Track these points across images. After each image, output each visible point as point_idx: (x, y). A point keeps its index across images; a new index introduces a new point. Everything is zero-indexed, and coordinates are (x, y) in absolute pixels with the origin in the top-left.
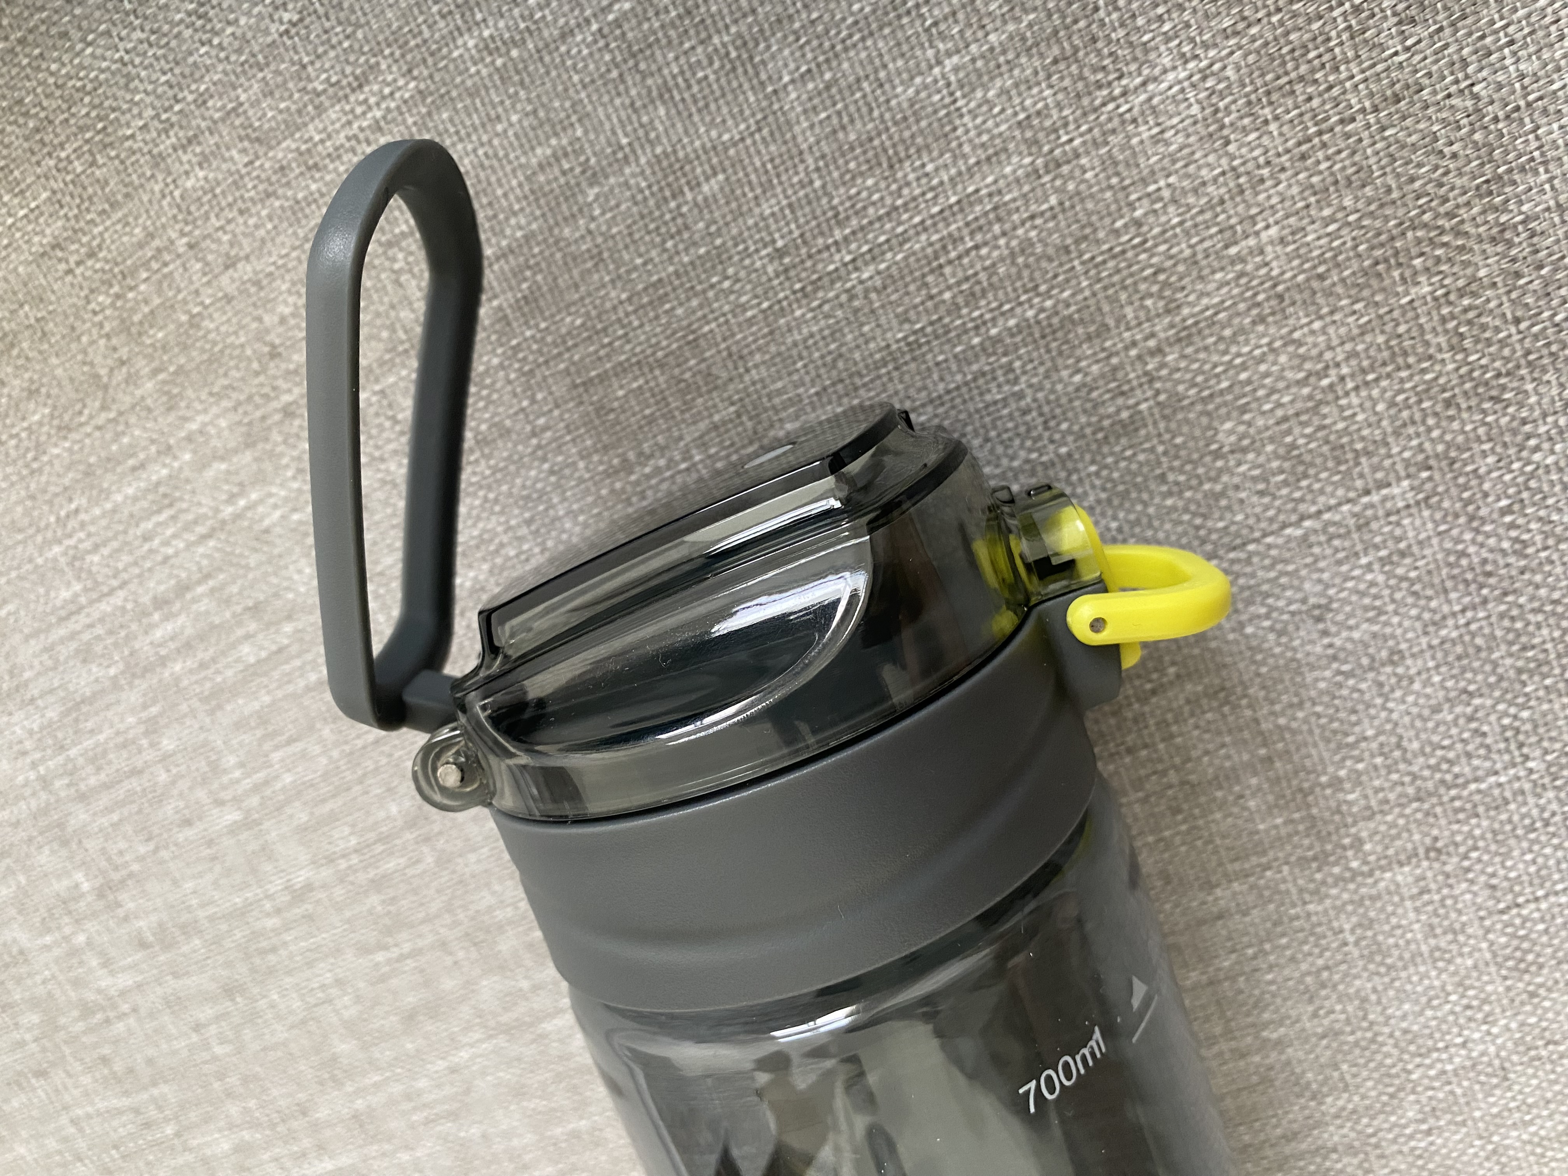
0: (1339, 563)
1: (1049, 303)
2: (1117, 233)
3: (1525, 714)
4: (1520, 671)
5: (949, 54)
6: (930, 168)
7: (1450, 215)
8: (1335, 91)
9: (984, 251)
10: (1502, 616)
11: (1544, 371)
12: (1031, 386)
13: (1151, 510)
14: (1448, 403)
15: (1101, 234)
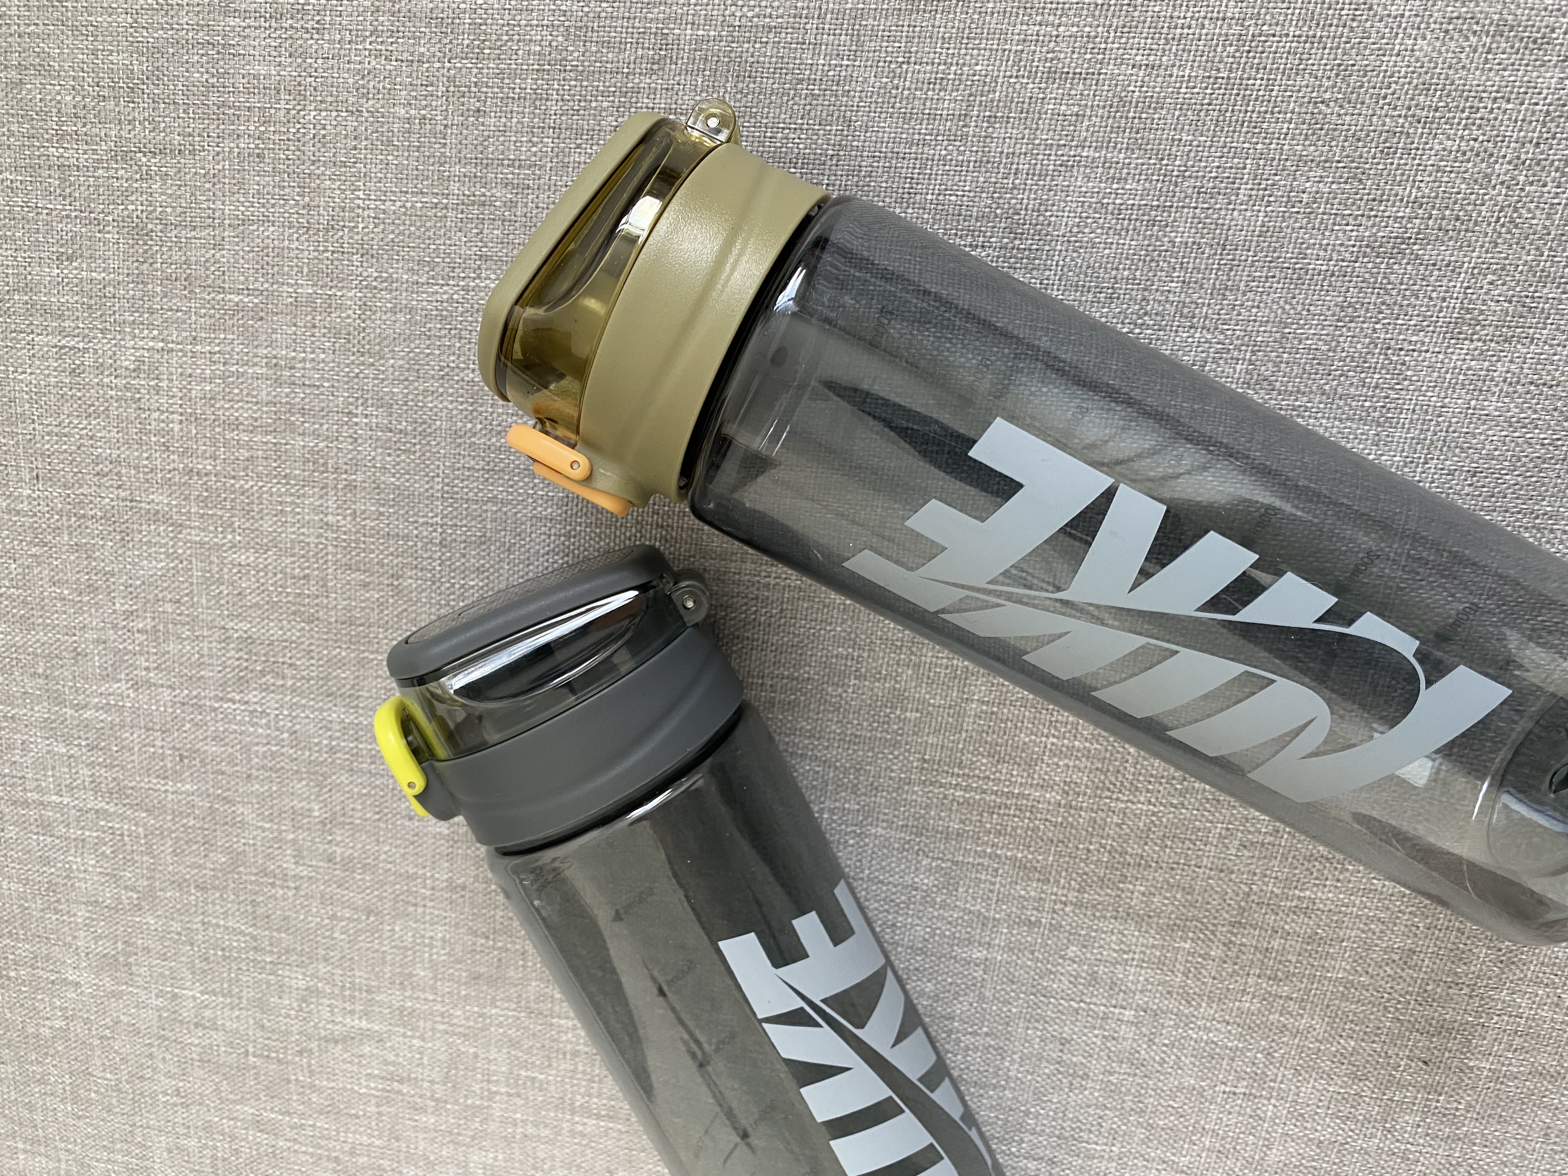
0: (1086, 1027)
1: (1030, 856)
2: (1078, 849)
3: (1124, 1128)
4: (1132, 1110)
5: (1054, 736)
6: (1015, 773)
7: (1214, 925)
8: (1200, 853)
9: (1016, 819)
10: (1138, 1084)
11: (1213, 1002)
12: (1000, 883)
13: (1019, 962)
14: (1169, 992)
15: (1070, 845)
